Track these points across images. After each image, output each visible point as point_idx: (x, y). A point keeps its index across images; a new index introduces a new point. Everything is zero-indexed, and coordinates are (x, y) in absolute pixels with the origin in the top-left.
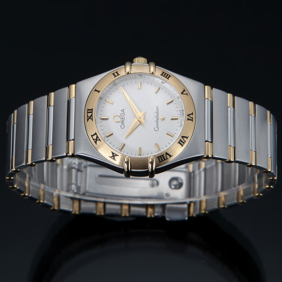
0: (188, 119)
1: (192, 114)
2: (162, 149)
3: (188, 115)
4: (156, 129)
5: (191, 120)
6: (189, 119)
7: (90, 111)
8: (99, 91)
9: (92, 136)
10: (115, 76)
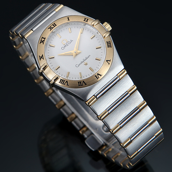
2: (69, 78)
4: (77, 66)
7: (55, 25)
8: (69, 20)
9: (42, 38)
10: (85, 20)
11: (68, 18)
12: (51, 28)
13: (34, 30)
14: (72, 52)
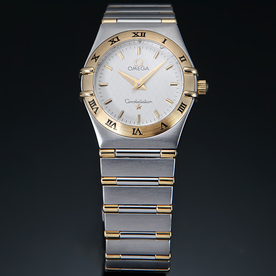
0: (134, 129)
1: (140, 134)
3: (138, 129)
4: (127, 101)
5: (134, 132)
6: (134, 131)
7: (143, 35)
8: (164, 42)
9: (117, 38)
10: (180, 58)
11: (165, 40)
12: (136, 35)
13: (119, 21)
14: (136, 81)
